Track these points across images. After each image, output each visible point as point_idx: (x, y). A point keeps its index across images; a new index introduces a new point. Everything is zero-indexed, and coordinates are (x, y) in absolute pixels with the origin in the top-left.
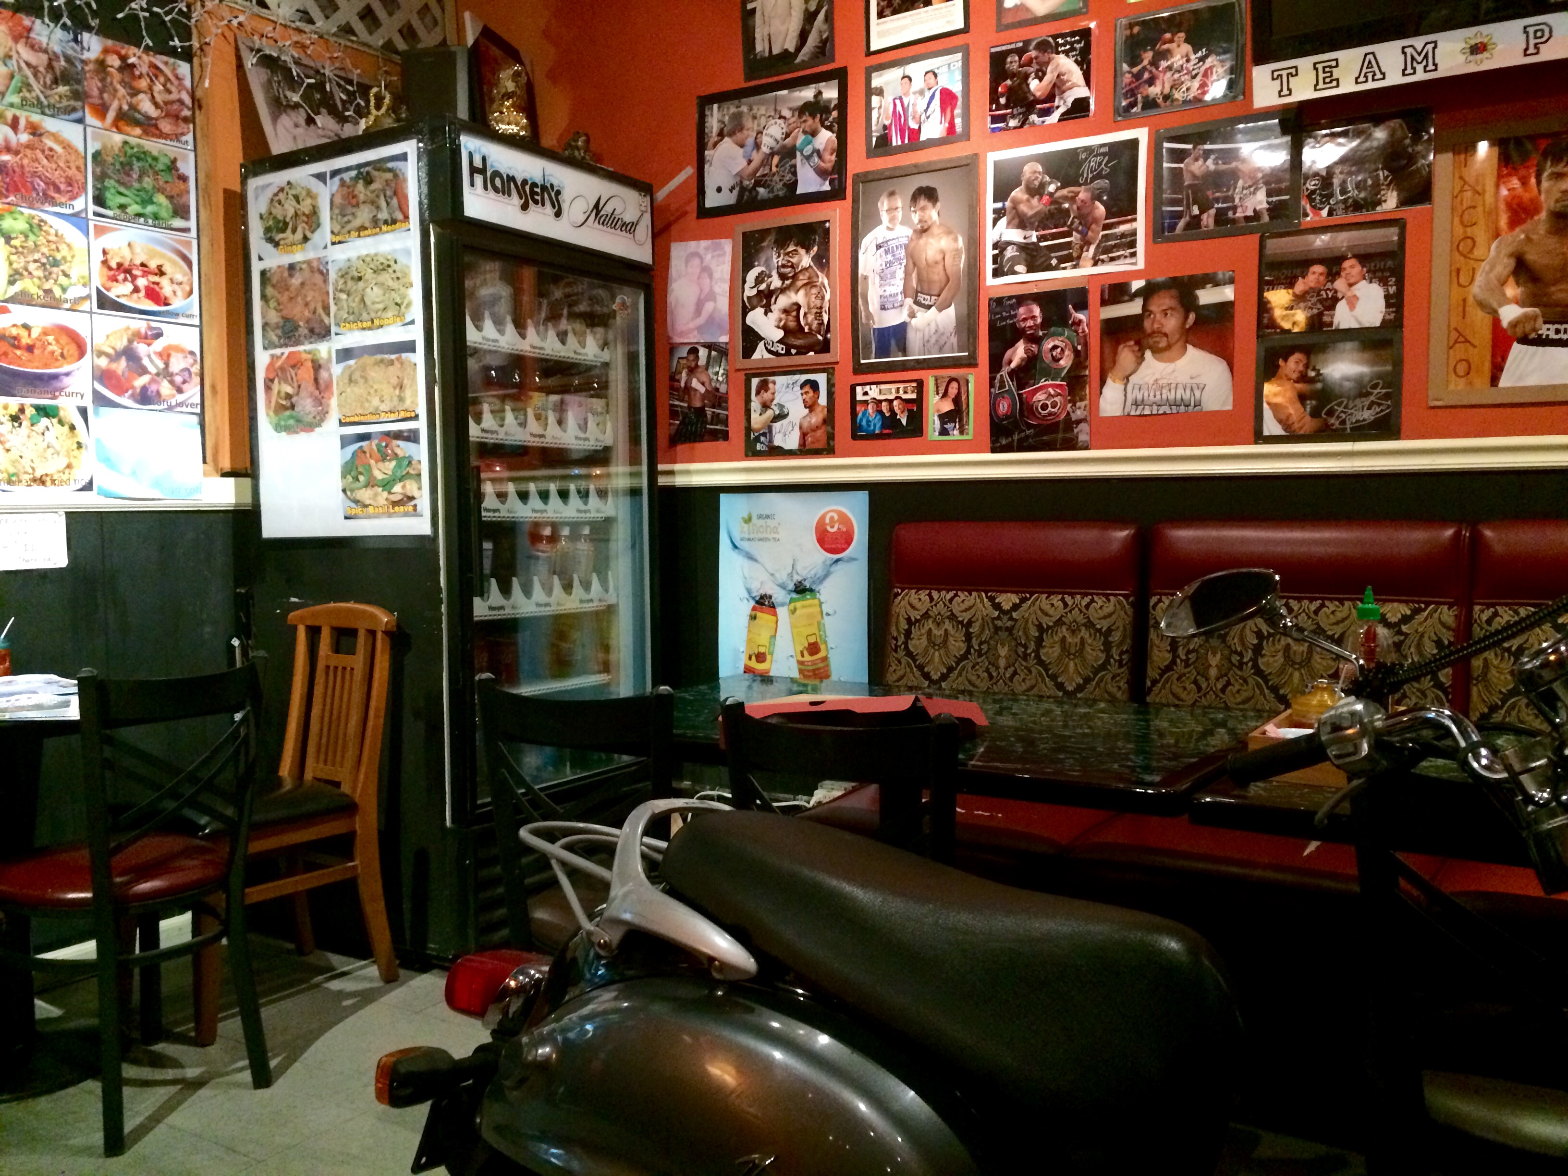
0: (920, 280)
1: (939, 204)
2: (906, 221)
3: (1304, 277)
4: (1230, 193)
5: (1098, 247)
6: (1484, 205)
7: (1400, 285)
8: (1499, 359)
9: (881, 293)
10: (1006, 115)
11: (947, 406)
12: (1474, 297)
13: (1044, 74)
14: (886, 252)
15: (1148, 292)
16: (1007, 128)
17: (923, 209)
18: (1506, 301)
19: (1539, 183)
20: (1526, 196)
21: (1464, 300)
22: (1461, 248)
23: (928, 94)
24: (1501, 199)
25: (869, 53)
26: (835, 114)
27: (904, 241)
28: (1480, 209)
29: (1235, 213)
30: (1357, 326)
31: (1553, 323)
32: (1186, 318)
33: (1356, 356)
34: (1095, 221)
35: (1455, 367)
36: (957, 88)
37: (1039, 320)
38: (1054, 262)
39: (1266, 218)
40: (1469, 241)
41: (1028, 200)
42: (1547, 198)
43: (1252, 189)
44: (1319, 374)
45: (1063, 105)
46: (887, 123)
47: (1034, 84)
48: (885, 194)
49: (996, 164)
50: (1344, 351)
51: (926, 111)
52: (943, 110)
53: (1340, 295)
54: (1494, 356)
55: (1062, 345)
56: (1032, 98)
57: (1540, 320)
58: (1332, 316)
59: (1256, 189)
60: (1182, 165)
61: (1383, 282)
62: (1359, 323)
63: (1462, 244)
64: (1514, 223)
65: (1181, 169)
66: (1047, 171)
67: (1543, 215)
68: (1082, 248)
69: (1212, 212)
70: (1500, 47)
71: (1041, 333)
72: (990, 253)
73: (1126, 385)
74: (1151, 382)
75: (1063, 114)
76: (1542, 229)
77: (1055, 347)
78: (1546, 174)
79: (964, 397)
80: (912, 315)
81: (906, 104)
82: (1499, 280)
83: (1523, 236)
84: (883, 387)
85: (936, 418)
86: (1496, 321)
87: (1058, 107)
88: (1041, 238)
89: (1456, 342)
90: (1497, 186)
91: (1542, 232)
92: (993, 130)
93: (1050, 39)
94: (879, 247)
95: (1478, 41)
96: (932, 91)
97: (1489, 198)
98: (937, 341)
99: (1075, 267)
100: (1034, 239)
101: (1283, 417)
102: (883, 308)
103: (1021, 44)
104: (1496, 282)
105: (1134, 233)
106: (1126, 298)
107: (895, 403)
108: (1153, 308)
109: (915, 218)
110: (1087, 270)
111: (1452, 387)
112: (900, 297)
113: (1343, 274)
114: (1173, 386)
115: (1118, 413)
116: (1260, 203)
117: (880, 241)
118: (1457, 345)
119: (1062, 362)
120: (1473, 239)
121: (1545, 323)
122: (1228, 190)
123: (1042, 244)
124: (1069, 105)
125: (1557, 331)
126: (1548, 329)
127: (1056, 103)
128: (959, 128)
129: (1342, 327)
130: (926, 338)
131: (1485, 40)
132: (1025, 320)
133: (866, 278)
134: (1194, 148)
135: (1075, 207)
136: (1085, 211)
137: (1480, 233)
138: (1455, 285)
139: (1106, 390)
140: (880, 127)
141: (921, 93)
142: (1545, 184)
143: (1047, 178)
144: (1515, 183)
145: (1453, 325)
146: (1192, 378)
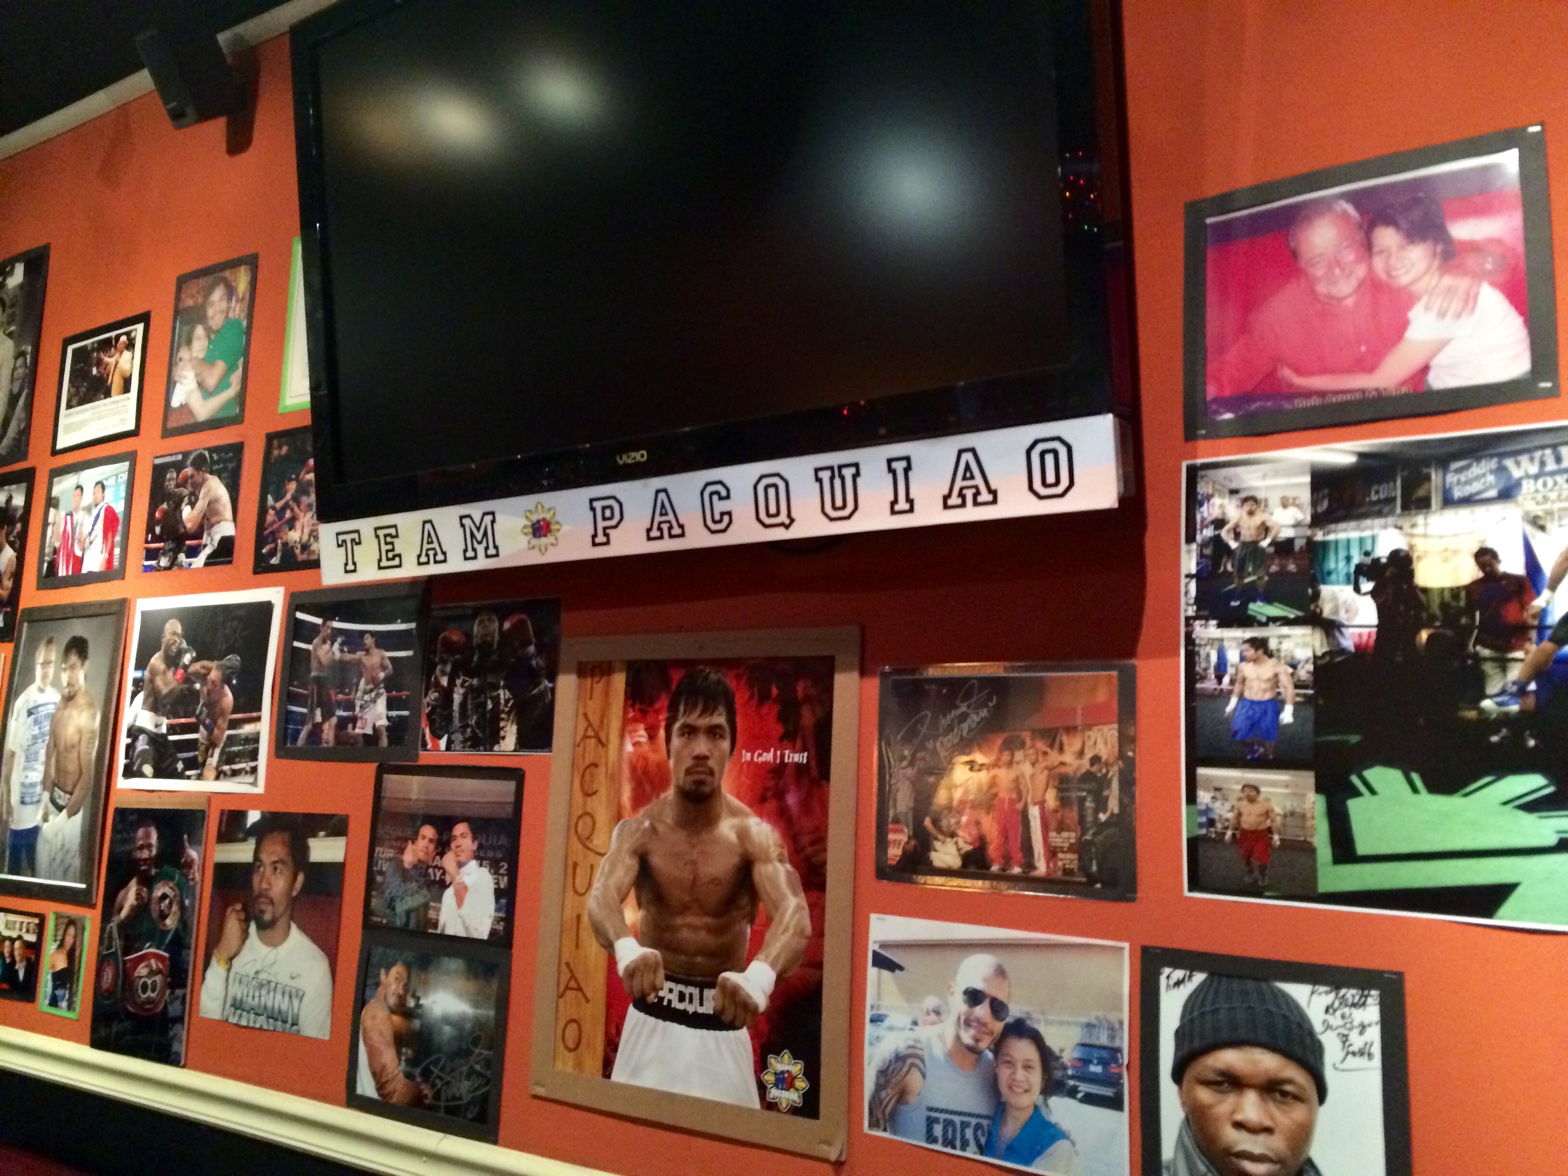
0: (58, 770)
1: (87, 663)
2: (56, 683)
3: (413, 843)
4: (352, 696)
5: (222, 753)
6: (606, 764)
7: (513, 874)
8: (614, 1031)
9: (23, 780)
10: (158, 549)
11: (61, 964)
12: (590, 916)
13: (197, 500)
14: (36, 722)
15: (260, 831)
16: (158, 569)
17: (72, 667)
18: (623, 931)
19: (668, 739)
20: (654, 757)
21: (579, 917)
22: (580, 829)
23: (95, 512)
24: (626, 757)
25: (55, 452)
26: (19, 526)
27: (51, 709)
28: (602, 769)
29: (354, 728)
30: (462, 933)
31: (677, 981)
32: (294, 879)
33: (461, 983)
34: (223, 714)
35: (564, 1032)
36: (119, 508)
37: (154, 852)
38: (180, 766)
39: (384, 742)
40: (588, 819)
41: (164, 673)
42: (677, 763)
43: (373, 694)
44: (418, 1006)
45: (210, 543)
46: (57, 545)
47: (186, 512)
48: (44, 642)
49: (144, 614)
50: (447, 973)
51: (90, 534)
52: (105, 537)
53: (448, 879)
54: (607, 1025)
55: (171, 893)
56: (182, 530)
57: (661, 973)
58: (438, 910)
59: (378, 695)
60: (310, 647)
61: (495, 868)
62: (467, 929)
63: (580, 824)
64: (640, 799)
65: (308, 651)
66: (186, 635)
67: (670, 794)
68: (207, 750)
69: (334, 720)
70: (565, 528)
71: (153, 872)
72: (123, 741)
73: (229, 970)
74: (252, 974)
75: (209, 557)
76: (669, 816)
77: (164, 897)
78: (677, 725)
79: (77, 954)
80: (45, 819)
81: (75, 522)
82: (619, 893)
83: (647, 824)
84: (12, 917)
85: (49, 977)
86: (612, 962)
87: (205, 546)
88: (172, 729)
89: (567, 988)
90: (622, 737)
91: (669, 821)
92: (147, 569)
93: (207, 453)
94: (30, 713)
95: (541, 516)
96: (99, 507)
97: (612, 754)
98: (62, 861)
99: (199, 777)
100: (164, 730)
101: (378, 1070)
102: (23, 803)
103: (180, 457)
104: (615, 895)
105: (255, 739)
106: (241, 836)
107: (17, 944)
108: (264, 857)
109: (65, 677)
110: (209, 785)
111: (559, 1065)
112: (39, 789)
113: (453, 845)
114: (273, 985)
115: (217, 1016)
116: (379, 717)
117: (31, 705)
118: (569, 993)
119: (168, 921)
120: (592, 816)
121: (668, 978)
122: (349, 694)
123: (172, 738)
124: (216, 543)
125: (682, 997)
126: (671, 991)
127: (204, 541)
128: (116, 563)
129: (449, 931)
130: (53, 855)
131: (548, 516)
132: (142, 848)
133: (13, 754)
134: (324, 623)
135: (205, 689)
136: (214, 696)
137: (601, 809)
138: (570, 893)
139: (209, 974)
140: (52, 550)
141: (88, 509)
142: (676, 741)
143: (184, 645)
144: (642, 734)
145: (566, 957)
146: (292, 978)
